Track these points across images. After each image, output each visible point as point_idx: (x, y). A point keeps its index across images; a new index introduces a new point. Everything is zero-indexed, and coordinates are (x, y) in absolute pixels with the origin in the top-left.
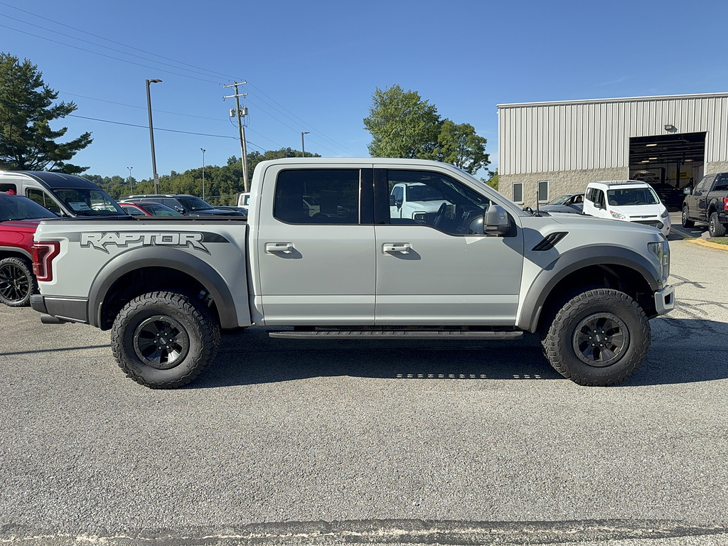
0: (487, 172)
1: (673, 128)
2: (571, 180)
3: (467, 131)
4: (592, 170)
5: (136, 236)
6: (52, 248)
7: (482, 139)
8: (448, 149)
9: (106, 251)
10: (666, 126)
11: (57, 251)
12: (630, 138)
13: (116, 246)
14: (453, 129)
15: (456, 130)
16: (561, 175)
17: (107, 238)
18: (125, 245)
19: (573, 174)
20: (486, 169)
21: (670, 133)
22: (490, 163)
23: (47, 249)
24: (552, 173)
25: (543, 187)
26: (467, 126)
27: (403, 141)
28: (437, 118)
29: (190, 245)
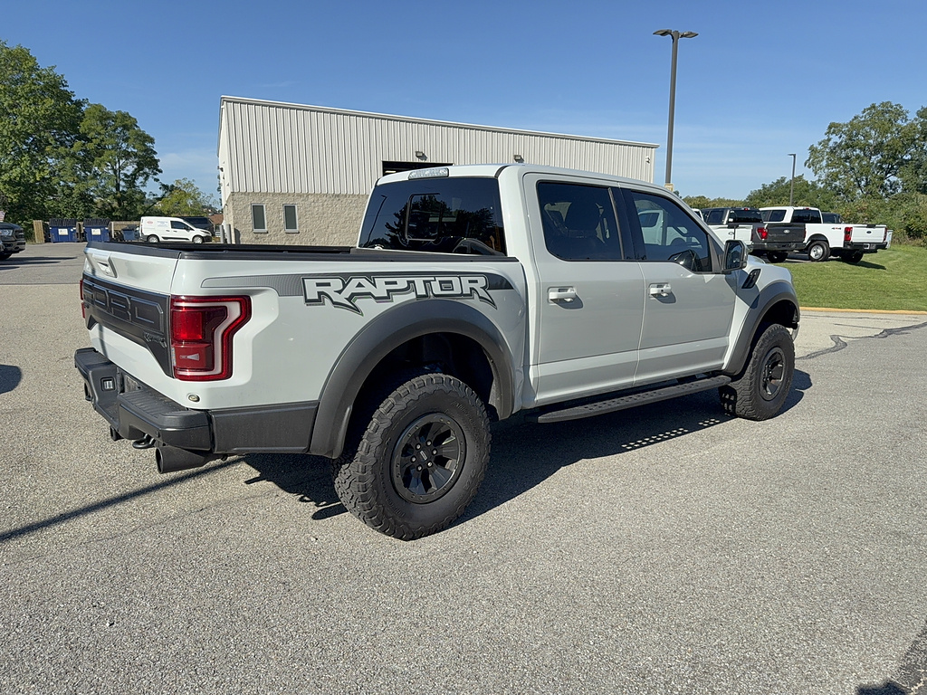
0: (158, 185)
1: (423, 157)
2: (323, 205)
3: (126, 123)
4: (346, 196)
5: (402, 283)
6: (234, 310)
7: (148, 137)
8: (99, 145)
9: (356, 310)
10: (417, 152)
11: (246, 314)
12: (383, 162)
13: (373, 300)
14: (104, 117)
15: (109, 118)
16: (311, 199)
17: (352, 287)
18: (388, 298)
19: (324, 198)
20: (157, 180)
21: (420, 161)
22: (161, 171)
23: (223, 312)
24: (298, 195)
25: (290, 212)
26: (125, 116)
27: (16, 124)
28: (66, 96)
29: (476, 295)
